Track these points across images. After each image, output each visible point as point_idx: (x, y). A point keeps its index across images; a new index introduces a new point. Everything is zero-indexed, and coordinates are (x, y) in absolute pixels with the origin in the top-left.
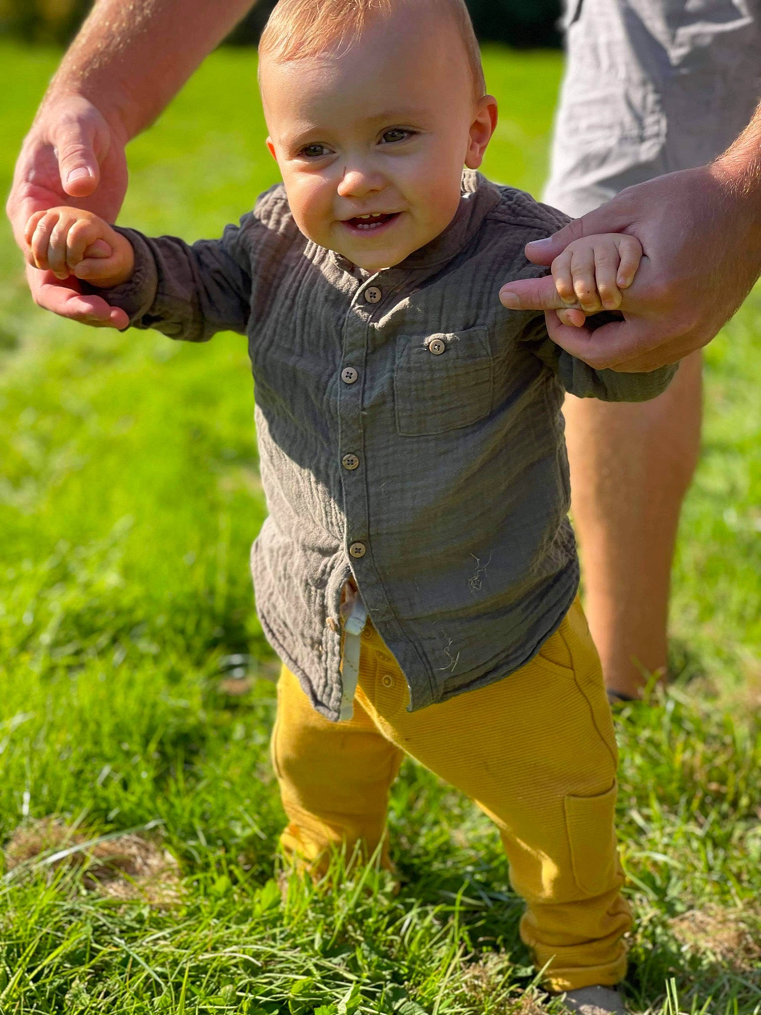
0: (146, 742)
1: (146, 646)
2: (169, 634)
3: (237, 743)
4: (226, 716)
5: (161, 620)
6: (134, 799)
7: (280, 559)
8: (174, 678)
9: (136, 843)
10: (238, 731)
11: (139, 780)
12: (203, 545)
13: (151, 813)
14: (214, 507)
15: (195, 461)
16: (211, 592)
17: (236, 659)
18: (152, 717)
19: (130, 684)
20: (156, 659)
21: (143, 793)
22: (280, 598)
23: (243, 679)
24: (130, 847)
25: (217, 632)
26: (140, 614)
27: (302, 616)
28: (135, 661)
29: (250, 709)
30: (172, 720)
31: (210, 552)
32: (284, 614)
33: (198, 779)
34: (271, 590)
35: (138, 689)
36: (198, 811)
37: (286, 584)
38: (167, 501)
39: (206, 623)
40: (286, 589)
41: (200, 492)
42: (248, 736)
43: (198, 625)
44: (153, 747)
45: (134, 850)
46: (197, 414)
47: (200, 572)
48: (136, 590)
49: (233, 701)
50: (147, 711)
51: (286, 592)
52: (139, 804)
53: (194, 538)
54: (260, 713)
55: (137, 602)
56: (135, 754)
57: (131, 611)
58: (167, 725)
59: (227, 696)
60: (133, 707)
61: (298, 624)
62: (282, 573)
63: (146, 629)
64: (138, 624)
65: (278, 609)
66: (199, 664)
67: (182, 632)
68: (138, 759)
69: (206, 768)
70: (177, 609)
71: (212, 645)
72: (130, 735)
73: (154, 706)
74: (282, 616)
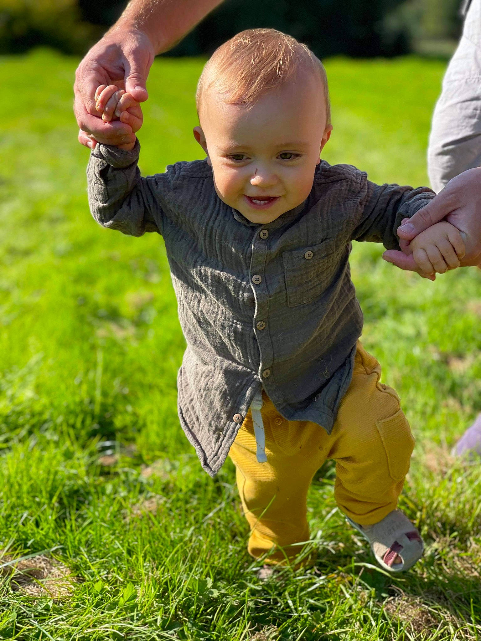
0: (51, 497)
1: (50, 436)
2: (65, 428)
3: (109, 496)
4: (102, 479)
5: (60, 419)
6: (43, 532)
7: (203, 378)
8: (68, 455)
9: (44, 560)
10: (109, 488)
11: (46, 520)
12: (87, 371)
13: (53, 541)
14: (93, 348)
15: (81, 319)
16: (92, 402)
17: (108, 443)
18: (54, 480)
19: (41, 460)
20: (57, 444)
21: (49, 528)
22: (198, 402)
23: (112, 455)
24: (40, 563)
25: (96, 426)
26: (46, 416)
27: (213, 413)
28: (44, 445)
29: (117, 474)
30: (67, 482)
31: (91, 375)
32: (199, 412)
33: (84, 520)
34: (192, 397)
35: (46, 463)
36: (84, 540)
37: (204, 394)
38: (63, 344)
39: (88, 421)
40: (204, 397)
41: (84, 338)
42: (115, 492)
43: (83, 422)
44: (55, 499)
45: (43, 565)
46: (82, 289)
47: (85, 387)
48: (45, 400)
49: (106, 470)
50: (51, 477)
51: (203, 398)
52: (46, 536)
53: (81, 367)
54: (123, 477)
55: (45, 407)
56: (44, 504)
57: (41, 414)
58: (64, 485)
59: (102, 466)
60: (42, 474)
61: (208, 418)
62: (203, 386)
63: (50, 425)
64: (45, 422)
65: (196, 409)
66: (84, 447)
67: (73, 426)
68: (46, 506)
69: (89, 512)
70: (70, 412)
71: (93, 434)
72: (41, 492)
73: (56, 473)
74: (197, 413)
